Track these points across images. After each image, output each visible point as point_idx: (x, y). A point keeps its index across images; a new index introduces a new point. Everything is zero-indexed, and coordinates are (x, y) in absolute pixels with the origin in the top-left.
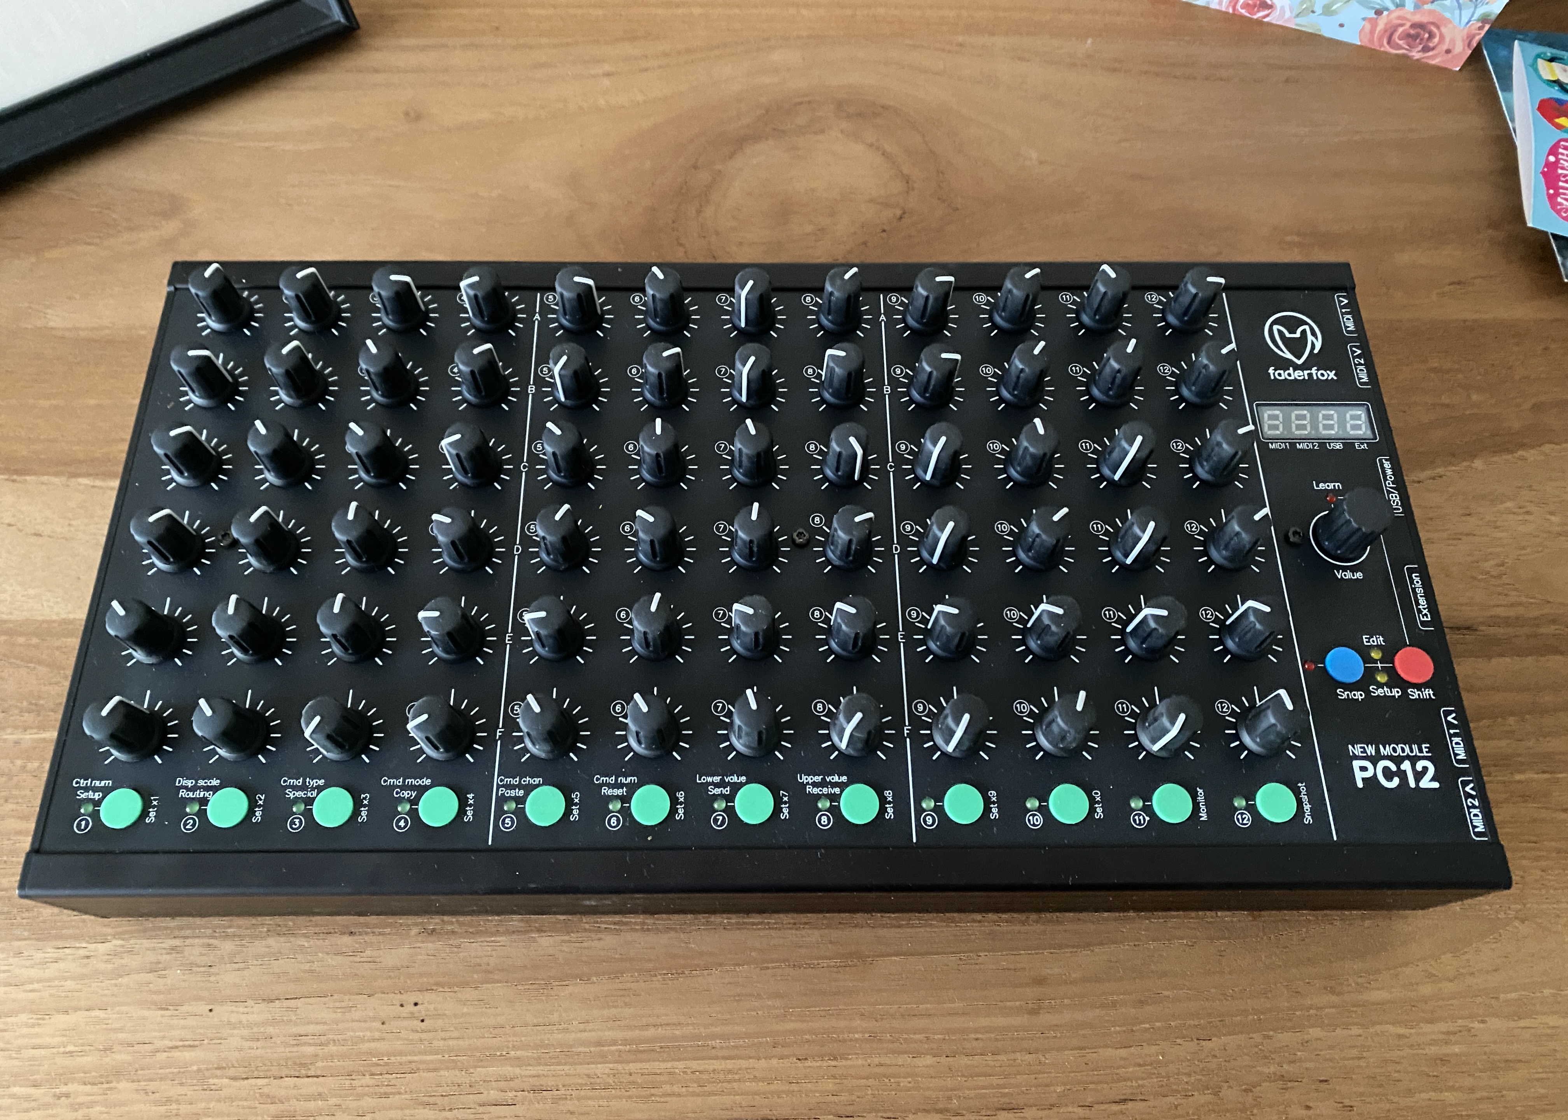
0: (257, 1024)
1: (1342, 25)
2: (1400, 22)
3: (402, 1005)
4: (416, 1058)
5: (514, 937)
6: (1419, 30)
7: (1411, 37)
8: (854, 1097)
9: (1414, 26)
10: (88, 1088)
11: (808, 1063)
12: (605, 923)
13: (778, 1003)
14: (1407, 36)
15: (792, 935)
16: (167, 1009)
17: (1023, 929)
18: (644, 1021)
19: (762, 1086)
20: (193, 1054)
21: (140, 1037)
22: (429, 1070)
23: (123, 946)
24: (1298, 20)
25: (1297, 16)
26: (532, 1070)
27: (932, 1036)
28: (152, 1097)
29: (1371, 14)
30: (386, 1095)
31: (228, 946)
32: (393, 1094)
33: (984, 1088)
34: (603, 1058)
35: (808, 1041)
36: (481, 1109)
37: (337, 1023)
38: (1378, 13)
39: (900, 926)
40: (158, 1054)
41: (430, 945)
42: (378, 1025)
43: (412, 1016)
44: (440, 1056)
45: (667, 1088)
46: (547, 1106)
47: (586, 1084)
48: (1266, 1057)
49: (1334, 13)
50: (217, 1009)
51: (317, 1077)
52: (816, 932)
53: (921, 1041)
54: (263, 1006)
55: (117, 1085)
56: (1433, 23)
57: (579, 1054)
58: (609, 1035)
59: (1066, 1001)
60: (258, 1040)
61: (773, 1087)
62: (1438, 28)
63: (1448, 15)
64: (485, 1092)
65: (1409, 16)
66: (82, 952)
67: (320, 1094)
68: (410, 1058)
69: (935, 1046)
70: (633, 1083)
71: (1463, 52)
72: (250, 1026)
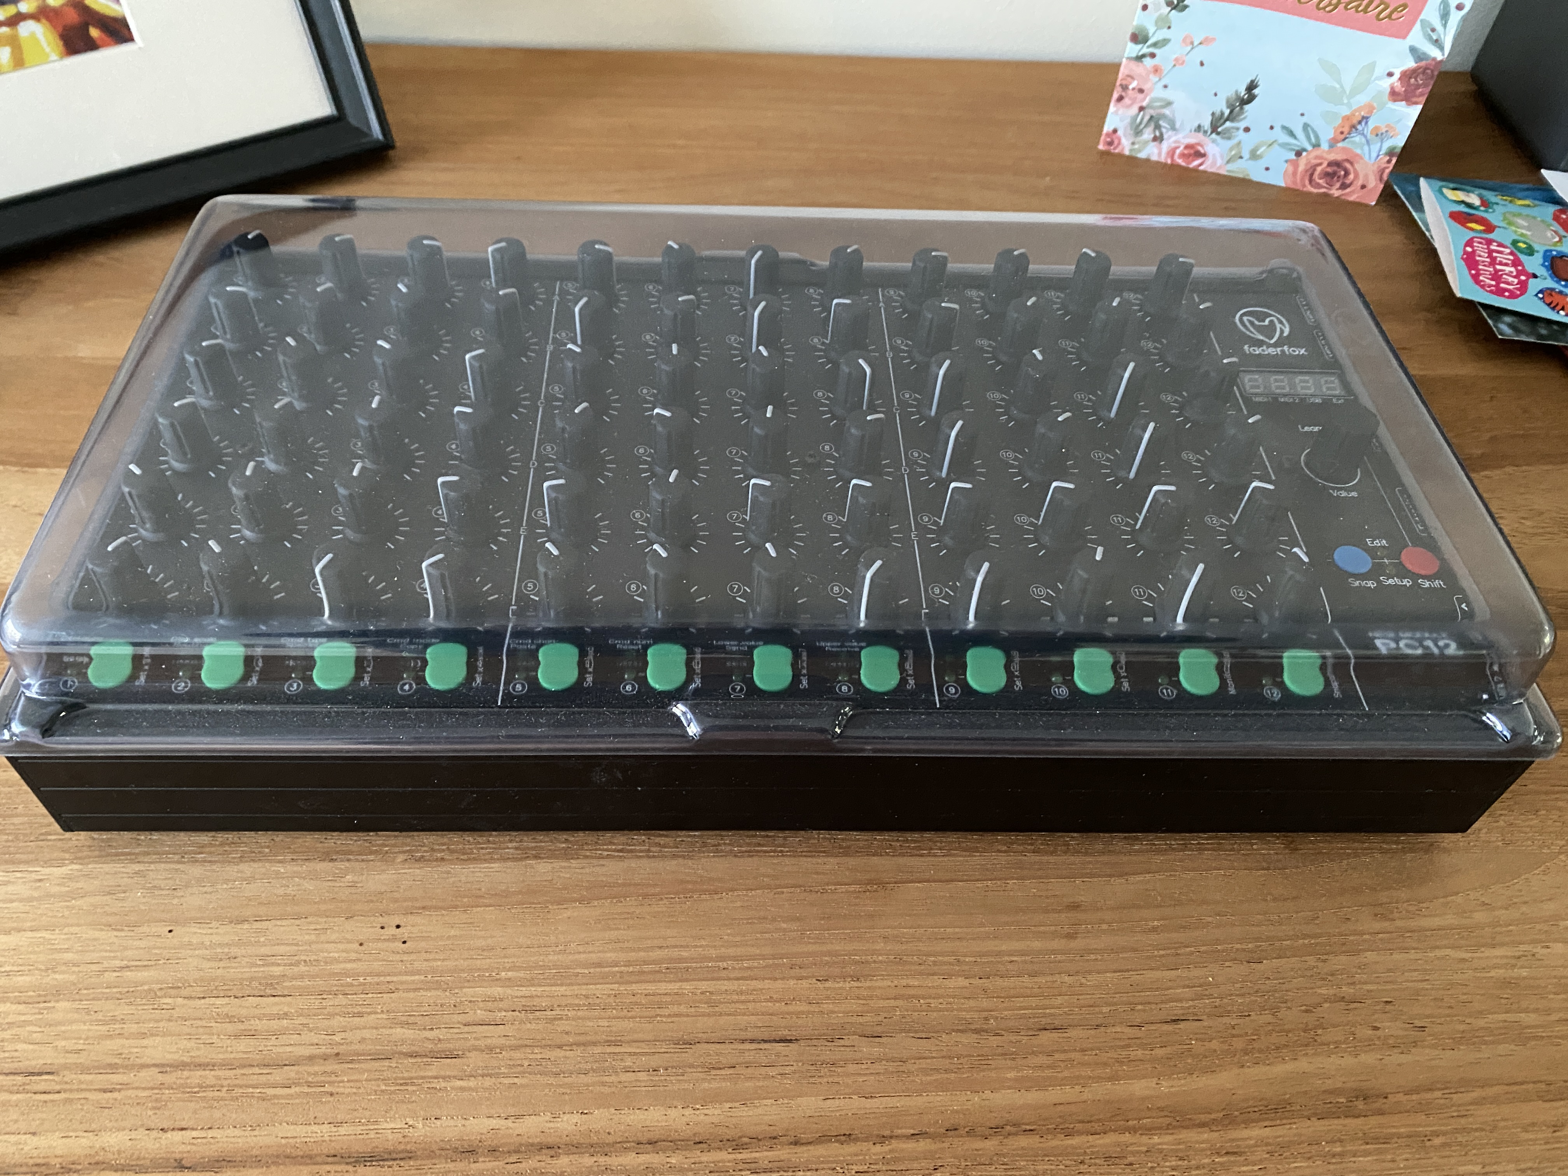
0: (220, 945)
1: (1267, 169)
2: (1319, 161)
3: (382, 928)
4: (395, 979)
5: (510, 864)
6: (1335, 168)
7: (1330, 176)
8: (880, 1019)
9: (1330, 164)
10: (21, 1007)
11: (828, 984)
12: (607, 850)
13: (794, 926)
14: (1326, 175)
15: (807, 863)
16: (122, 930)
17: (1052, 859)
18: (649, 943)
19: (780, 1007)
20: (146, 974)
21: (89, 957)
22: (408, 990)
23: (81, 870)
24: (1230, 167)
25: (1228, 162)
26: (524, 991)
27: (962, 959)
28: (94, 1017)
29: (1292, 156)
30: (360, 1015)
31: (196, 871)
32: (369, 1013)
33: (1021, 1008)
34: (604, 979)
35: (827, 963)
36: (466, 1029)
37: (310, 943)
38: (1298, 154)
39: (922, 855)
40: (106, 974)
41: (417, 872)
42: (356, 946)
43: (394, 939)
44: (422, 977)
45: (675, 1009)
46: (540, 1027)
47: (584, 1005)
48: (1324, 979)
49: (1259, 157)
50: (178, 930)
51: (284, 996)
52: (832, 860)
53: (950, 964)
54: (229, 928)
55: (57, 1005)
56: (1347, 160)
57: (577, 975)
58: (611, 956)
59: (1105, 927)
60: (221, 960)
61: (791, 1008)
62: (1352, 164)
63: (1358, 151)
64: (471, 1012)
65: (1325, 155)
66: (34, 876)
67: (286, 1014)
68: (389, 979)
69: (966, 968)
70: (636, 1004)
71: (1376, 187)
72: (212, 946)
